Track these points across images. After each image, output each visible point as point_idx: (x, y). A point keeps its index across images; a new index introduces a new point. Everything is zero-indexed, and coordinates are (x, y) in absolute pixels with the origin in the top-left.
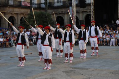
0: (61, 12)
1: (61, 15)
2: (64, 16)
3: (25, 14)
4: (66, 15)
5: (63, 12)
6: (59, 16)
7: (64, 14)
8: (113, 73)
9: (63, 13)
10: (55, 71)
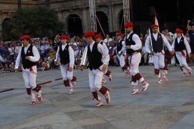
0: (75, 8)
1: (76, 13)
2: (82, 14)
3: (9, 14)
4: (85, 12)
5: (80, 7)
6: (72, 14)
7: (81, 9)
8: (151, 111)
9: (79, 9)
10: (51, 113)
